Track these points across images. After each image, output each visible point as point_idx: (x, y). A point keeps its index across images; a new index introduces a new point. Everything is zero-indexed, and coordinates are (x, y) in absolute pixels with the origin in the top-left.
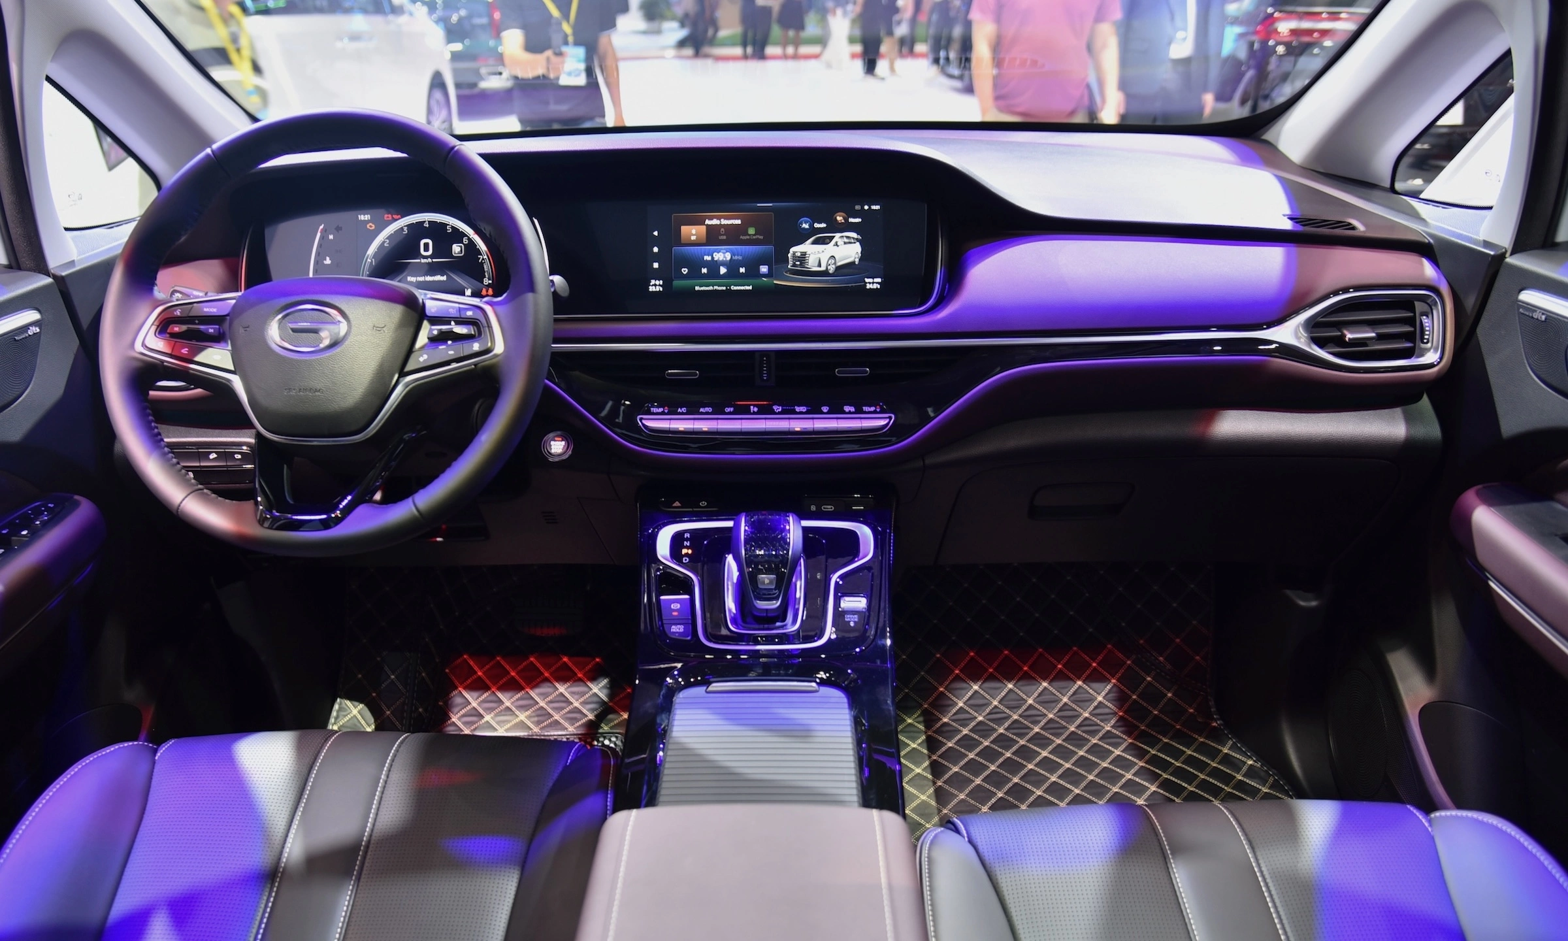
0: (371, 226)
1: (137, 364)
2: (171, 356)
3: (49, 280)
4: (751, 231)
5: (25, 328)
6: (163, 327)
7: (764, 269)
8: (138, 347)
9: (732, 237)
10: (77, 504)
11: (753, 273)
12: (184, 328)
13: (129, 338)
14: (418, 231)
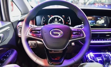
0: (49, 17)
1: (27, 37)
2: (33, 36)
3: (11, 23)
4: (93, 19)
5: (8, 29)
6: (31, 31)
7: (94, 23)
8: (27, 35)
9: (91, 20)
10: (14, 51)
11: (93, 24)
12: (34, 32)
13: (26, 33)
14: (55, 18)
